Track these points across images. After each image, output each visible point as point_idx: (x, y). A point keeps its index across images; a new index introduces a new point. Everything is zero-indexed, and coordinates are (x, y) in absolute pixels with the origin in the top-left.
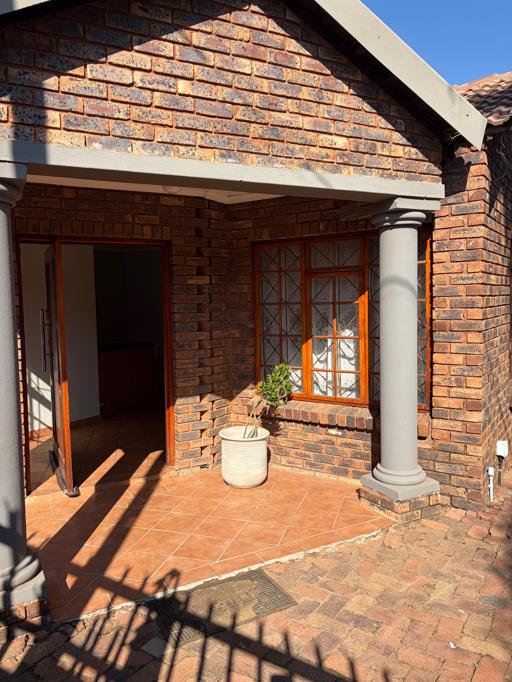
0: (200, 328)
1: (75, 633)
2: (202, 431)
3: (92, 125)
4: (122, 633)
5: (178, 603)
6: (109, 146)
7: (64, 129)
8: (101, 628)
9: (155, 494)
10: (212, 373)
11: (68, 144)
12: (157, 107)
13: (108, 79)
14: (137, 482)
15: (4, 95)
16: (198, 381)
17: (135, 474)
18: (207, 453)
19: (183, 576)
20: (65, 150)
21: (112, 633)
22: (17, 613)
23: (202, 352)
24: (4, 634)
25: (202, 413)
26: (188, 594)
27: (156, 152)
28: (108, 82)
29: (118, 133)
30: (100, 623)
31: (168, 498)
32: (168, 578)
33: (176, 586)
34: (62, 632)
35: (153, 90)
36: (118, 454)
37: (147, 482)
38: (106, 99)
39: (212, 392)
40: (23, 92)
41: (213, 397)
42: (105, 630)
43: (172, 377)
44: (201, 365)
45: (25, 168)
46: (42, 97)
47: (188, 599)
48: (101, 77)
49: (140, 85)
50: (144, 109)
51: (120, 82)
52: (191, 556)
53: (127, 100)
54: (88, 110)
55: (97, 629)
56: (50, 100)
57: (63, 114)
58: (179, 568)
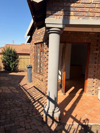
0: (95, 63)
1: (66, 126)
2: (93, 86)
3: (80, 14)
4: (76, 130)
5: (89, 127)
6: (83, 19)
7: (74, 16)
8: (71, 127)
9: (82, 98)
10: (97, 74)
11: (74, 19)
12: (96, 8)
13: (85, 2)
14: (77, 94)
15: (62, 9)
16: (93, 75)
17: (77, 93)
18: (94, 92)
19: (90, 121)
20: (74, 20)
21: (74, 129)
22: (55, 118)
23: (95, 69)
24: (52, 122)
25: (94, 82)
26: (91, 126)
27: (95, 19)
28: (85, 3)
29: (86, 15)
30: (71, 126)
31: (85, 100)
32: (86, 120)
33: (88, 123)
34: (63, 125)
35: (96, 4)
36: (73, 88)
37: (80, 95)
38: (84, 7)
39: (97, 78)
40: (66, 8)
41: (97, 79)
42: (72, 128)
43: (87, 73)
44: (95, 72)
45: (65, 25)
46: (70, 9)
47: (91, 127)
48: (84, 2)
49: (93, 3)
50: (93, 9)
51: (88, 3)
52: (91, 116)
53: (89, 7)
54: (80, 11)
55: (70, 127)
56: (72, 9)
57: (74, 12)
58: (89, 118)
